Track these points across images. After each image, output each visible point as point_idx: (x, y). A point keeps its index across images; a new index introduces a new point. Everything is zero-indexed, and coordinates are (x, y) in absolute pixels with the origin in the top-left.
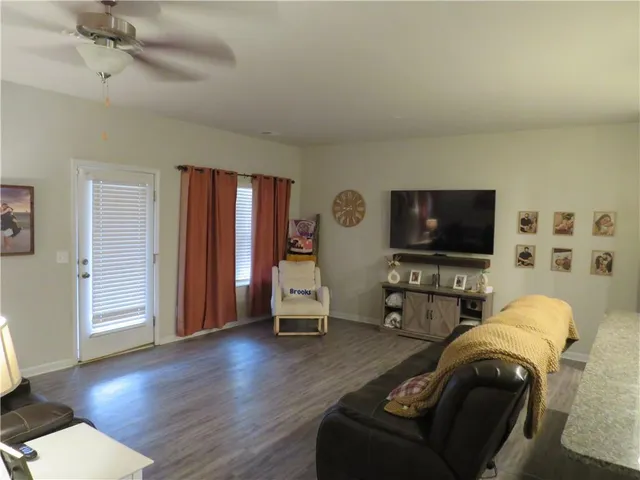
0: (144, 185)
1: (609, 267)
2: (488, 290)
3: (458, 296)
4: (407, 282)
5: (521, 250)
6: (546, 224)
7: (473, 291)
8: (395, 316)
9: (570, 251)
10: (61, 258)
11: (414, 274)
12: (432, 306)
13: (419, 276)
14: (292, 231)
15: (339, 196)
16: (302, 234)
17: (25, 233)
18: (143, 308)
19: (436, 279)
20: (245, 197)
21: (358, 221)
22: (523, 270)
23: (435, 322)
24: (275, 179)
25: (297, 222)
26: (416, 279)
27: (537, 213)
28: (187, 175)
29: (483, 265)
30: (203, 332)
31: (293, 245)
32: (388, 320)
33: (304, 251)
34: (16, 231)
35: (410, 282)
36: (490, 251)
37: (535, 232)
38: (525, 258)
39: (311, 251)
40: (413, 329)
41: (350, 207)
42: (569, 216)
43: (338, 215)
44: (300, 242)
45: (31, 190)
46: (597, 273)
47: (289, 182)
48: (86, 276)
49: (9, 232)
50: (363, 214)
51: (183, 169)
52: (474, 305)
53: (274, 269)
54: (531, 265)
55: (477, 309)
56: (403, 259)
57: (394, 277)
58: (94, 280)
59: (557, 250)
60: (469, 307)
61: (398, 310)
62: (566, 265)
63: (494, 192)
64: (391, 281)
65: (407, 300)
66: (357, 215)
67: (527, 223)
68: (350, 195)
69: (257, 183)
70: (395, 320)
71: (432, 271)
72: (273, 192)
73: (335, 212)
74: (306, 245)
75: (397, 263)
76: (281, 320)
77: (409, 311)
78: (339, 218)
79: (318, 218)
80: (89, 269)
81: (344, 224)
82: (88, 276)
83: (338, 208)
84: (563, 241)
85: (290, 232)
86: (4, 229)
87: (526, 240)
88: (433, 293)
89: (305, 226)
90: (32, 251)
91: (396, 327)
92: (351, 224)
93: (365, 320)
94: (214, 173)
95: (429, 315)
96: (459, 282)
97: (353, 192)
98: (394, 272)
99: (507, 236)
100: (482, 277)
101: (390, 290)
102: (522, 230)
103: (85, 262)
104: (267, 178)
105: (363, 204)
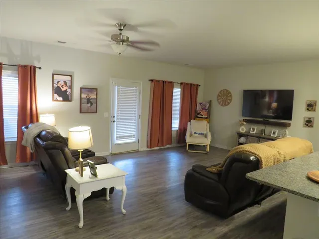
0: (136, 87)
4: (249, 132)
5: (307, 119)
10: (106, 114)
11: (253, 129)
14: (199, 107)
15: (220, 92)
16: (202, 109)
17: (94, 105)
18: (134, 136)
19: (263, 131)
20: (177, 92)
21: (229, 103)
22: (307, 129)
24: (191, 84)
25: (201, 103)
26: (254, 131)
27: (316, 101)
28: (153, 83)
30: (158, 148)
31: (199, 114)
33: (203, 116)
34: (92, 104)
35: (251, 132)
36: (290, 119)
37: (314, 110)
38: (309, 123)
39: (206, 116)
41: (225, 97)
43: (219, 101)
44: (202, 112)
45: (96, 89)
47: (198, 86)
49: (89, 104)
50: (231, 100)
51: (151, 81)
53: (189, 124)
54: (311, 126)
56: (247, 121)
57: (243, 130)
58: (117, 123)
64: (241, 131)
65: (248, 140)
66: (228, 101)
67: (310, 106)
68: (225, 91)
69: (182, 86)
71: (262, 127)
72: (190, 90)
73: (218, 99)
74: (204, 114)
75: (244, 123)
76: (189, 145)
78: (220, 102)
79: (210, 102)
80: (115, 119)
81: (222, 105)
82: (115, 122)
83: (220, 98)
85: (198, 109)
86: (88, 103)
87: (309, 114)
88: (260, 138)
89: (204, 105)
90: (96, 112)
92: (226, 105)
94: (164, 82)
96: (274, 133)
97: (227, 90)
98: (243, 127)
99: (299, 112)
100: (285, 131)
101: (241, 135)
102: (308, 109)
103: (114, 116)
104: (188, 84)
105: (231, 96)
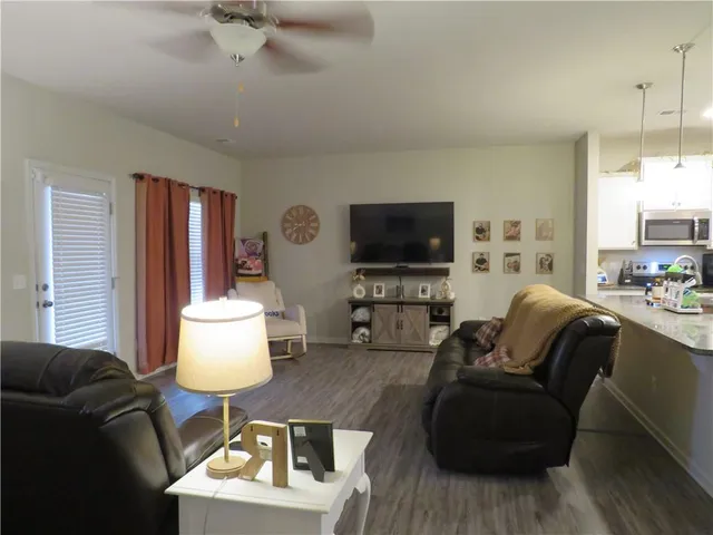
0: (101, 194)
1: (550, 266)
2: (452, 296)
3: (427, 304)
4: (372, 296)
5: (477, 257)
6: (497, 233)
7: (439, 298)
8: (363, 330)
9: (519, 254)
10: (18, 282)
11: (377, 287)
12: (402, 316)
13: (382, 289)
14: (239, 251)
15: (289, 212)
16: (249, 255)
19: (399, 290)
20: (196, 209)
21: (312, 237)
22: (481, 276)
23: (406, 331)
24: (222, 192)
25: (243, 241)
26: (380, 292)
27: (489, 223)
28: (144, 185)
29: (445, 273)
31: (242, 266)
32: (356, 336)
33: (254, 272)
35: (375, 295)
36: (450, 259)
37: (489, 239)
38: (481, 264)
39: (260, 271)
40: (383, 341)
41: (302, 224)
42: (516, 224)
43: (288, 232)
44: (249, 262)
46: (542, 273)
47: (233, 197)
48: (47, 304)
50: (317, 229)
51: (139, 177)
52: (441, 311)
53: (231, 292)
54: (487, 269)
55: (444, 314)
56: (369, 273)
57: (359, 292)
58: (56, 309)
59: (508, 255)
60: (436, 314)
61: (368, 325)
62: (517, 268)
63: (452, 204)
64: (357, 296)
65: (376, 313)
66: (311, 231)
67: (481, 232)
68: (301, 212)
69: (205, 196)
70: (363, 335)
71: (393, 283)
72: (221, 206)
73: (284, 230)
74: (255, 265)
75: (362, 277)
77: (377, 324)
78: (290, 235)
79: (264, 236)
80: (51, 296)
81: (297, 241)
82: (51, 305)
83: (287, 225)
84: (512, 247)
85: (237, 255)
87: (481, 247)
88: (402, 303)
89: (254, 245)
91: (364, 342)
92: (305, 241)
93: (327, 340)
94: (168, 182)
95: (399, 326)
96: (423, 291)
97: (305, 208)
98: (359, 287)
99: (465, 245)
100: (445, 284)
101: (355, 305)
102: (477, 238)
103: (46, 287)
104: (215, 192)
105: (316, 220)
